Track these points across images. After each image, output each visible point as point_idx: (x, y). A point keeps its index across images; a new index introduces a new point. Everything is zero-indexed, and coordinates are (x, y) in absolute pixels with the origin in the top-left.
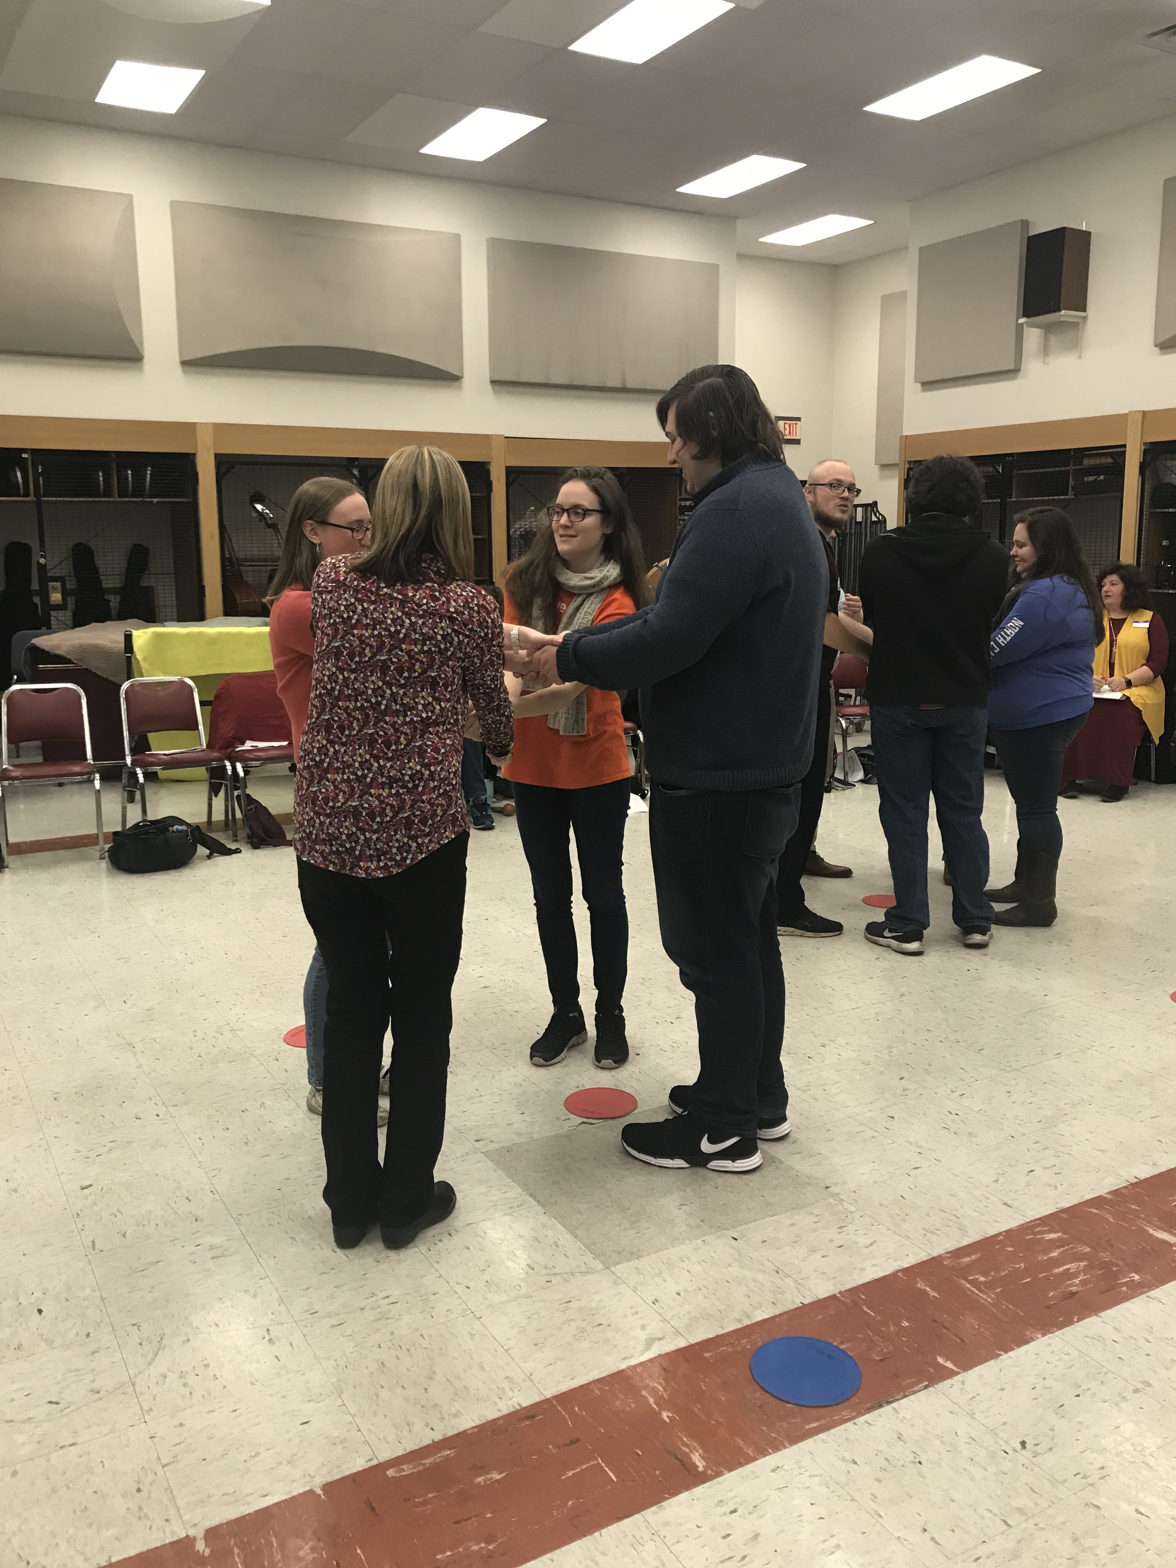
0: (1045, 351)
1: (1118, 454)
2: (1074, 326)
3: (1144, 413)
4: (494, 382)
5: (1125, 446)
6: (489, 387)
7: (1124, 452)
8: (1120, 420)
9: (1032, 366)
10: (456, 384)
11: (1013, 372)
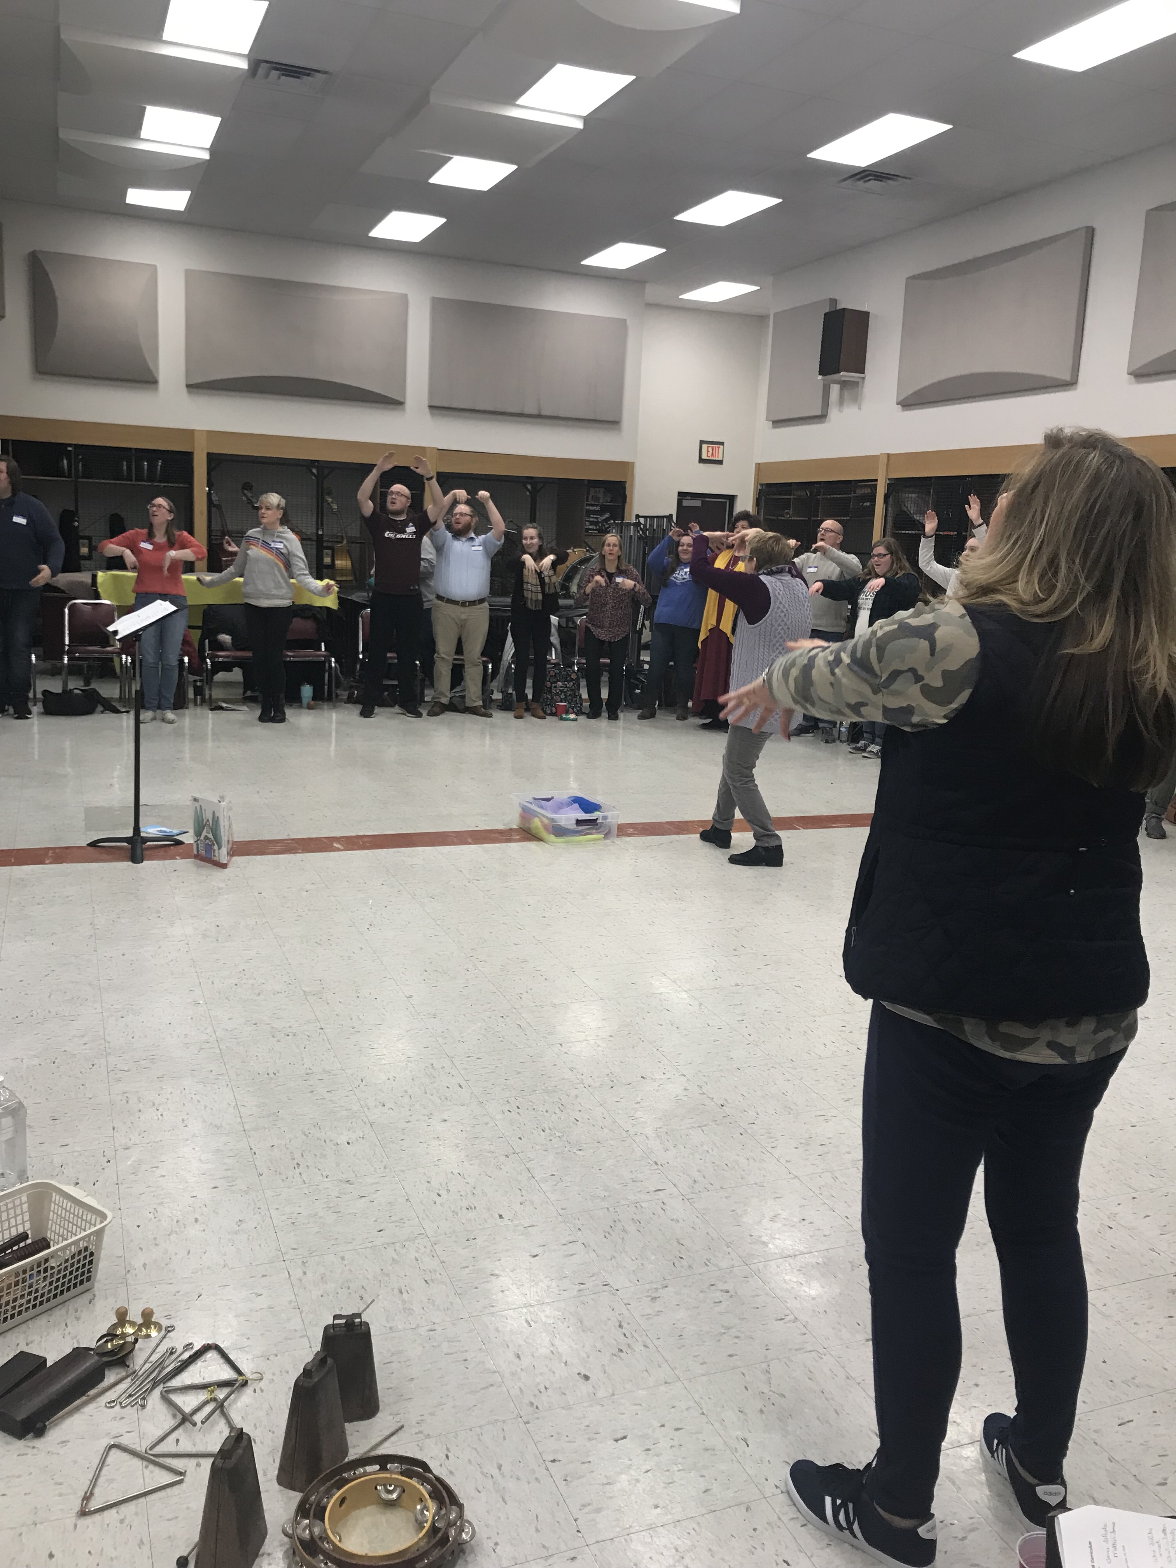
0: (841, 402)
1: (872, 484)
2: (855, 384)
3: (889, 455)
4: (431, 407)
5: (876, 480)
6: (427, 410)
7: (876, 486)
8: (875, 458)
9: (834, 413)
10: (401, 407)
11: (821, 418)
